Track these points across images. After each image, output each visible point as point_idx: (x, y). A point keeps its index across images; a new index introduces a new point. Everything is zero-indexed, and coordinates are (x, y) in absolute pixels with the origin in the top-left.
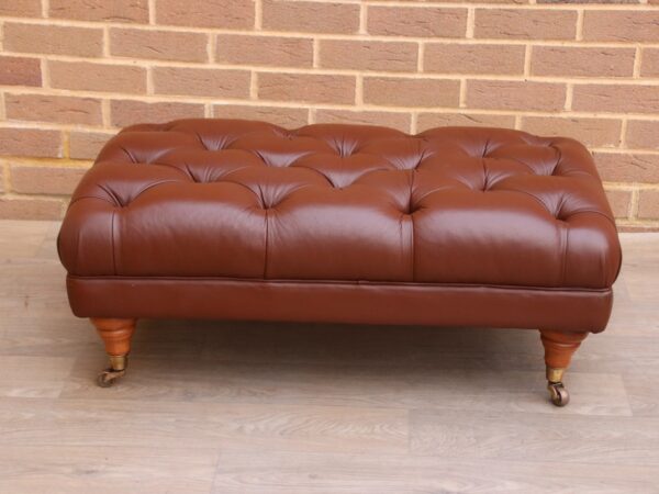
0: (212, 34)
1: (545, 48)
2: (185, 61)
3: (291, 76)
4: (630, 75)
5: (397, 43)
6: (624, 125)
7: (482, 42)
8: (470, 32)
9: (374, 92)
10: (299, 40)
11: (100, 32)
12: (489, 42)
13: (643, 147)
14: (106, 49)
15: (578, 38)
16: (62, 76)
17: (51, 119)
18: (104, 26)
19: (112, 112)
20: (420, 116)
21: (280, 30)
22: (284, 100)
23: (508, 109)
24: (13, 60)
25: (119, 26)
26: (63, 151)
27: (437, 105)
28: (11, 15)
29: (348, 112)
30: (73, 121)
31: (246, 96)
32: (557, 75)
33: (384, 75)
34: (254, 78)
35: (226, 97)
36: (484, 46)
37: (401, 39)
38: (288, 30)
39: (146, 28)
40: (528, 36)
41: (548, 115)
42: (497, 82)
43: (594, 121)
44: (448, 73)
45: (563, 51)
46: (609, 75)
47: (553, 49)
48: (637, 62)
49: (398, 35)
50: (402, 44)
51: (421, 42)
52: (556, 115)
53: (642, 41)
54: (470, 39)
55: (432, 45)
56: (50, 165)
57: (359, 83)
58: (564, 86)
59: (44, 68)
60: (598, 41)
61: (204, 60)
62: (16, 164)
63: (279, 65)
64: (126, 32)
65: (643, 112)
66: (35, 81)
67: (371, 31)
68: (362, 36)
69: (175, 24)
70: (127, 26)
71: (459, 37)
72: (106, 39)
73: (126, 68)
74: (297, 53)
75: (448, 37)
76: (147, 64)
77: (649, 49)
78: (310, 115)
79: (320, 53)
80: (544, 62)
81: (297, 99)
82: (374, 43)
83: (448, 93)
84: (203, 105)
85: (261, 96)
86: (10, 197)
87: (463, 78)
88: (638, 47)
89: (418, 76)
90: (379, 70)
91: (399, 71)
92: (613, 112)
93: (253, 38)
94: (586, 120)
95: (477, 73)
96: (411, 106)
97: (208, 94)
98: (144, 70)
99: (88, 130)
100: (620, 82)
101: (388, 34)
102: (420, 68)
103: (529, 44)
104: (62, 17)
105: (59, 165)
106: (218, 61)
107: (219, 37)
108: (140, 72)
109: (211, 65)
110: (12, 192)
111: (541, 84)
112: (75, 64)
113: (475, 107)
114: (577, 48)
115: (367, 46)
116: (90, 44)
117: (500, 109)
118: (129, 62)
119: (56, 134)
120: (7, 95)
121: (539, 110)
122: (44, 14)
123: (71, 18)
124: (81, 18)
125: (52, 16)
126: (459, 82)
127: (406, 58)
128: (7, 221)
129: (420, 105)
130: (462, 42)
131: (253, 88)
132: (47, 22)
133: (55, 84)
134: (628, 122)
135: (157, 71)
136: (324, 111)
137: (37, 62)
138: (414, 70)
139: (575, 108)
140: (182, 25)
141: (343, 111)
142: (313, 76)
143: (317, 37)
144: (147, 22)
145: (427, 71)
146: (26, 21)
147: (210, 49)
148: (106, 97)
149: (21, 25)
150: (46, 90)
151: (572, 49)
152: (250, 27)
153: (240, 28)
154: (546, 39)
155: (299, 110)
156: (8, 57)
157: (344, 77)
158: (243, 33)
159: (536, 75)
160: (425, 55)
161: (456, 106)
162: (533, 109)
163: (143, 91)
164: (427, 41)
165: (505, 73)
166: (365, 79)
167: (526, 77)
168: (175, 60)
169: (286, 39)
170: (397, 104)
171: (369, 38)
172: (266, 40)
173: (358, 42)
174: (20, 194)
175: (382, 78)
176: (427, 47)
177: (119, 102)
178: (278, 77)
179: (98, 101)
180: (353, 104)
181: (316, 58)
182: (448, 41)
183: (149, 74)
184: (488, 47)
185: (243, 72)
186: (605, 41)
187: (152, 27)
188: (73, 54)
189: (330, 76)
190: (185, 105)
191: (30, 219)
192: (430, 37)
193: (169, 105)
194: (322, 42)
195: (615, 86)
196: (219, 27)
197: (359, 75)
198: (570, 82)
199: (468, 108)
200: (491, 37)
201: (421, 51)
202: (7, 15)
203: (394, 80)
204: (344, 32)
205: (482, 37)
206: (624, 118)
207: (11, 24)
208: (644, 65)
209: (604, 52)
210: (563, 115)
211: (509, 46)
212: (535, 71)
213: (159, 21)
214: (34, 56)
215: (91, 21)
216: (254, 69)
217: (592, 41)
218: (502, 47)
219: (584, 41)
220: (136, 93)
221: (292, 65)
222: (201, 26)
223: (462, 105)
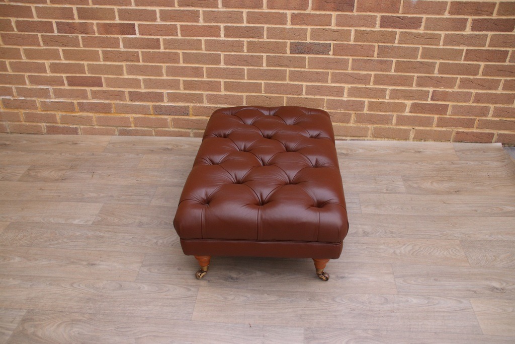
0: (164, 65)
1: (294, 71)
2: (155, 76)
3: (196, 81)
4: (327, 82)
5: (236, 68)
6: (325, 101)
7: (270, 68)
8: (264, 64)
9: (228, 87)
10: (198, 67)
11: (122, 66)
12: (272, 68)
13: (333, 109)
14: (125, 72)
15: (307, 67)
16: (110, 83)
17: (108, 99)
18: (124, 64)
19: (129, 96)
20: (247, 96)
21: (190, 63)
22: (194, 90)
23: (280, 94)
24: (92, 77)
25: (129, 63)
26: (113, 110)
27: (253, 92)
28: (90, 61)
29: (219, 95)
30: (116, 99)
31: (179, 89)
32: (299, 81)
33: (232, 80)
34: (181, 82)
35: (171, 89)
36: (270, 70)
37: (238, 67)
38: (193, 63)
39: (139, 64)
40: (287, 66)
41: (297, 96)
42: (276, 83)
43: (314, 99)
44: (257, 80)
45: (301, 72)
46: (319, 81)
47: (297, 71)
48: (330, 77)
49: (236, 65)
50: (238, 68)
51: (245, 68)
52: (300, 96)
53: (331, 69)
54: (265, 67)
55: (250, 69)
56: (109, 115)
57: (222, 83)
58: (302, 85)
59: (103, 80)
60: (315, 68)
61: (162, 75)
62: (97, 115)
63: (191, 77)
64: (132, 66)
65: (332, 96)
66: (101, 85)
67: (225, 64)
68: (222, 66)
69: (150, 62)
70: (132, 63)
71: (260, 66)
72: (125, 68)
73: (133, 79)
74: (197, 72)
75: (256, 66)
76: (141, 78)
77: (334, 72)
78: (204, 96)
79: (206, 72)
80: (295, 76)
81: (199, 90)
82: (227, 68)
83: (257, 87)
84: (163, 93)
85: (185, 89)
86: (97, 127)
87: (263, 82)
88: (330, 71)
89: (245, 81)
90: (230, 79)
91: (237, 79)
92: (321, 95)
93: (180, 66)
94: (311, 98)
95: (268, 80)
96: (243, 92)
97: (164, 88)
98: (140, 80)
99: (121, 102)
100: (323, 84)
101: (233, 65)
102: (246, 78)
103: (288, 69)
104: (107, 61)
105: (112, 115)
106: (167, 76)
107: (167, 66)
108: (138, 80)
109: (165, 77)
110: (97, 125)
111: (293, 85)
112: (114, 78)
113: (268, 93)
114: (307, 71)
115: (224, 69)
116: (119, 70)
117: (278, 94)
118: (134, 77)
119: (110, 104)
120: (91, 90)
121: (293, 94)
122: (101, 60)
123: (111, 61)
124: (114, 61)
125: (104, 61)
126: (261, 84)
127: (240, 74)
128: (96, 136)
129: (247, 92)
130: (261, 68)
131: (182, 86)
132: (102, 63)
133: (108, 86)
134: (327, 99)
135: (144, 80)
136: (210, 94)
137: (101, 78)
138: (244, 79)
139: (307, 94)
140: (152, 62)
141: (217, 94)
142: (204, 81)
143: (205, 66)
144: (139, 62)
145: (248, 79)
146: (95, 63)
147: (164, 71)
148: (127, 90)
149: (93, 64)
150: (105, 88)
151: (304, 72)
152: (178, 62)
153: (175, 63)
154: (294, 67)
155: (200, 94)
156: (90, 77)
157: (216, 81)
158: (176, 65)
159: (291, 81)
160: (247, 73)
161: (261, 92)
162: (290, 94)
163: (140, 87)
164: (248, 67)
165: (279, 80)
166: (225, 82)
167: (287, 82)
168: (151, 76)
169: (192, 67)
170: (238, 92)
171: (225, 67)
172: (185, 67)
173: (221, 68)
174: (100, 126)
175: (232, 82)
176: (248, 70)
177: (132, 92)
178: (191, 81)
179: (124, 92)
180: (220, 91)
181: (205, 74)
182: (256, 68)
183: (142, 81)
184: (272, 70)
185: (177, 80)
186: (317, 69)
187: (141, 63)
188: (113, 75)
189: (211, 81)
190: (156, 92)
191: (104, 135)
192: (249, 66)
193: (150, 93)
194: (207, 68)
195: (322, 86)
196: (167, 63)
197: (222, 81)
198: (304, 84)
199: (265, 93)
200: (273, 66)
201: (246, 72)
202: (88, 61)
203: (235, 82)
204: (215, 64)
205: (269, 66)
206: (326, 98)
207: (90, 64)
208: (332, 78)
209: (317, 73)
210: (302, 96)
211: (280, 70)
212: (291, 80)
213: (144, 61)
214: (99, 76)
215: (119, 62)
216: (181, 79)
217: (312, 68)
218: (277, 70)
219: (309, 68)
220: (137, 88)
221: (195, 77)
222: (160, 63)
223: (263, 92)
